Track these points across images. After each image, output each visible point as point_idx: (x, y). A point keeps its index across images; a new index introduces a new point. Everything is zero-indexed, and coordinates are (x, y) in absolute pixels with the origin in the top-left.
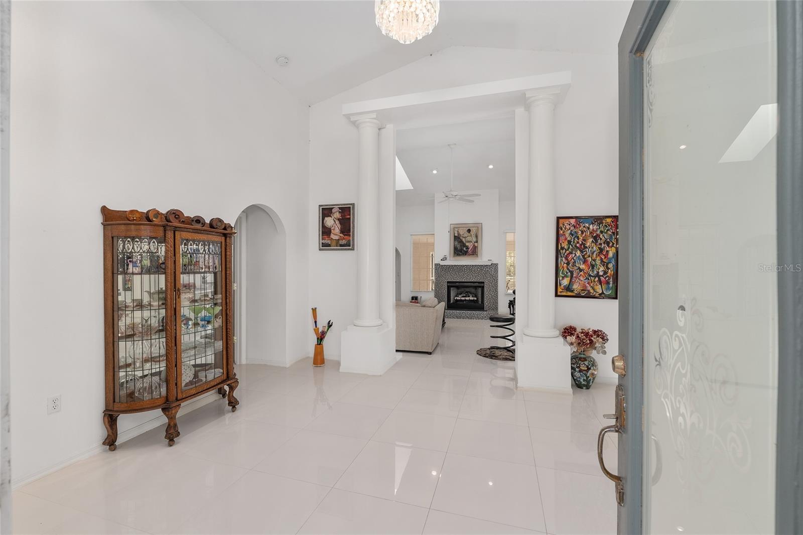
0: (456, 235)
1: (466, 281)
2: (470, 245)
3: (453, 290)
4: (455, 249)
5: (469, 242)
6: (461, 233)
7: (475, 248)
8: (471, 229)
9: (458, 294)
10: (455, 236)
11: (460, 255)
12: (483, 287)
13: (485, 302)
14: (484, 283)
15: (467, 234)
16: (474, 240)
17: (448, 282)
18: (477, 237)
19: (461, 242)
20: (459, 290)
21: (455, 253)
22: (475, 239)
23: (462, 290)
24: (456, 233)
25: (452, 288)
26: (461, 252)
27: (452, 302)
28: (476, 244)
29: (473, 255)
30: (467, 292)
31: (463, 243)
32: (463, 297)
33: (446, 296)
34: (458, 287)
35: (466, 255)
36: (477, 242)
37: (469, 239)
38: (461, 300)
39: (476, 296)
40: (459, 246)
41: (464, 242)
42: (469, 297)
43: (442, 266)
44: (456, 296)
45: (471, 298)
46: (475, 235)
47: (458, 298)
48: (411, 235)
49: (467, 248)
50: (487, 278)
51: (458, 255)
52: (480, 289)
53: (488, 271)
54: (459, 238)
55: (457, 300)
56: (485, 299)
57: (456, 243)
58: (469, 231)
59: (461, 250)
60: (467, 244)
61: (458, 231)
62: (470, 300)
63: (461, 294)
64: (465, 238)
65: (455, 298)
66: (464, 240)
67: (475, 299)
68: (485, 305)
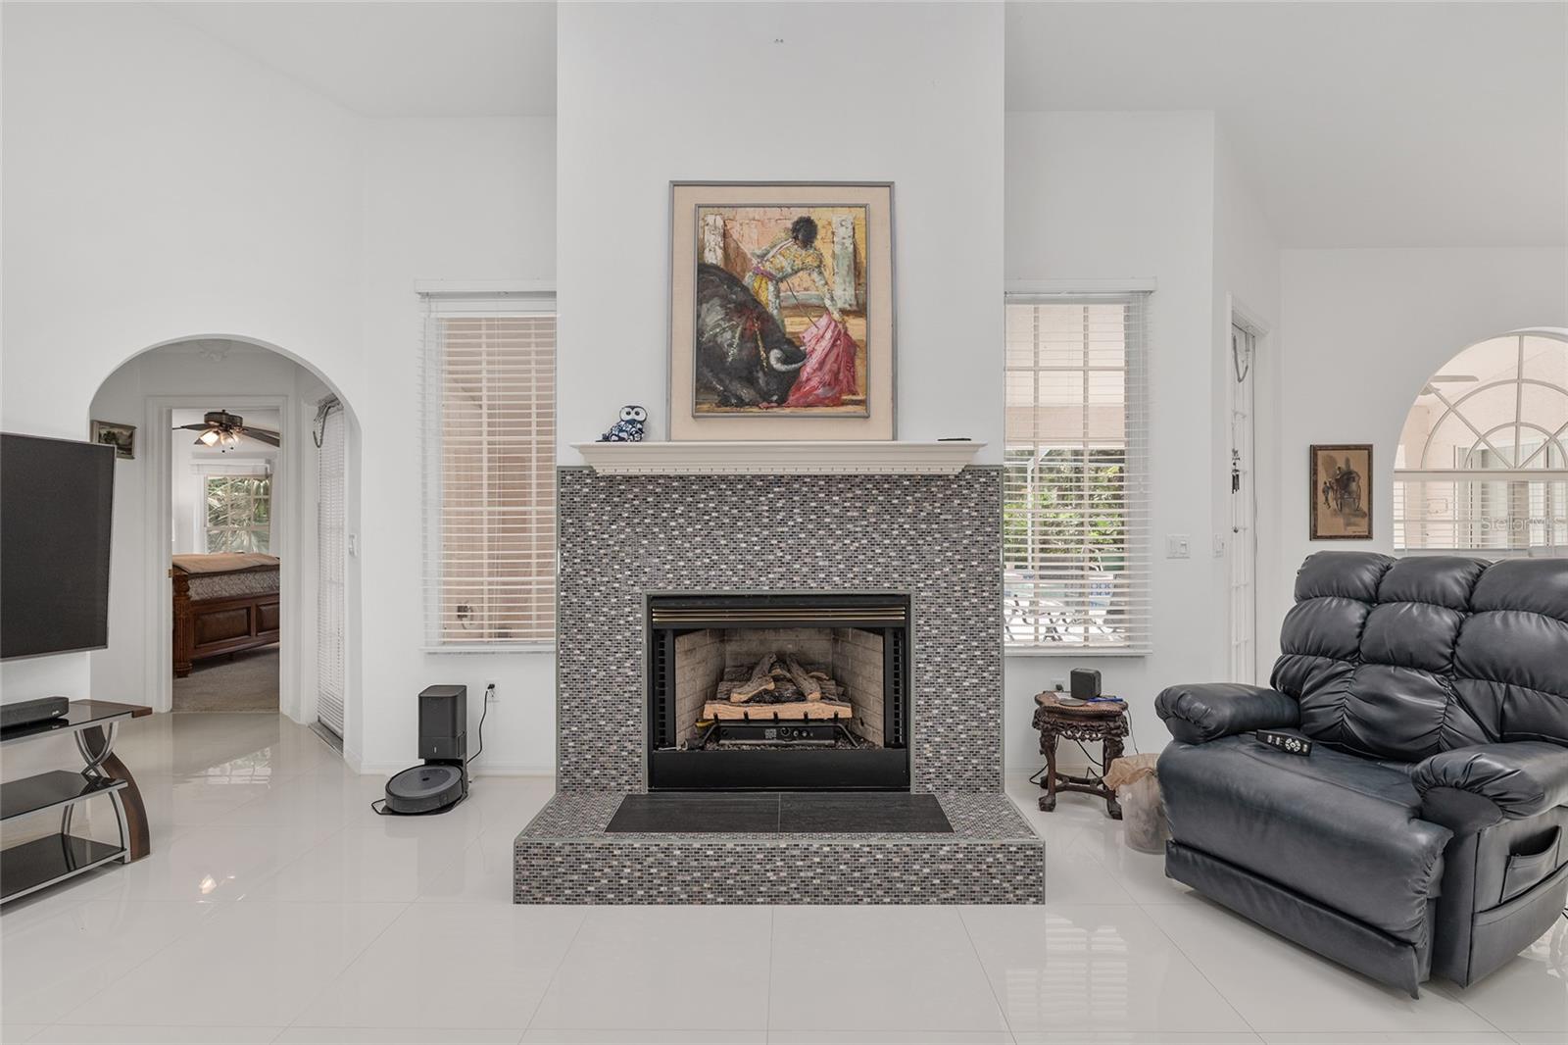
0: (714, 257)
1: (782, 587)
2: (813, 334)
3: (690, 651)
4: (708, 356)
5: (802, 308)
6: (750, 248)
7: (848, 354)
8: (815, 215)
9: (720, 677)
10: (703, 269)
11: (741, 403)
12: (898, 639)
13: (914, 737)
14: (903, 601)
15: (788, 255)
16: (843, 293)
17: (654, 600)
18: (859, 272)
19: (747, 307)
20: (731, 648)
21: (702, 387)
22: (851, 292)
23: (750, 643)
24: (713, 240)
25: (682, 644)
26: (751, 381)
27: (682, 735)
28: (855, 328)
29: (837, 402)
30: (782, 659)
31: (764, 317)
32: (758, 699)
33: (643, 700)
34: (722, 634)
35: (781, 402)
36: (860, 310)
37: (804, 286)
38: (748, 728)
39: (842, 688)
40: (730, 339)
41: (775, 312)
42: (800, 697)
43: (611, 479)
44: (711, 694)
45: (819, 709)
46: (845, 263)
47: (728, 712)
48: (427, 295)
49: (795, 353)
50: (930, 567)
51: (724, 402)
52: (876, 643)
53: (931, 518)
54: (734, 281)
55: (718, 730)
56: (914, 718)
57: (714, 316)
58: (805, 231)
59: (749, 370)
60: (792, 325)
61: (725, 235)
62: (806, 726)
63: (745, 673)
64: (778, 279)
65: (710, 711)
66: (767, 294)
67: (845, 712)
68: (914, 760)
